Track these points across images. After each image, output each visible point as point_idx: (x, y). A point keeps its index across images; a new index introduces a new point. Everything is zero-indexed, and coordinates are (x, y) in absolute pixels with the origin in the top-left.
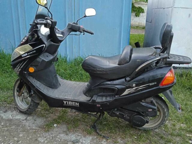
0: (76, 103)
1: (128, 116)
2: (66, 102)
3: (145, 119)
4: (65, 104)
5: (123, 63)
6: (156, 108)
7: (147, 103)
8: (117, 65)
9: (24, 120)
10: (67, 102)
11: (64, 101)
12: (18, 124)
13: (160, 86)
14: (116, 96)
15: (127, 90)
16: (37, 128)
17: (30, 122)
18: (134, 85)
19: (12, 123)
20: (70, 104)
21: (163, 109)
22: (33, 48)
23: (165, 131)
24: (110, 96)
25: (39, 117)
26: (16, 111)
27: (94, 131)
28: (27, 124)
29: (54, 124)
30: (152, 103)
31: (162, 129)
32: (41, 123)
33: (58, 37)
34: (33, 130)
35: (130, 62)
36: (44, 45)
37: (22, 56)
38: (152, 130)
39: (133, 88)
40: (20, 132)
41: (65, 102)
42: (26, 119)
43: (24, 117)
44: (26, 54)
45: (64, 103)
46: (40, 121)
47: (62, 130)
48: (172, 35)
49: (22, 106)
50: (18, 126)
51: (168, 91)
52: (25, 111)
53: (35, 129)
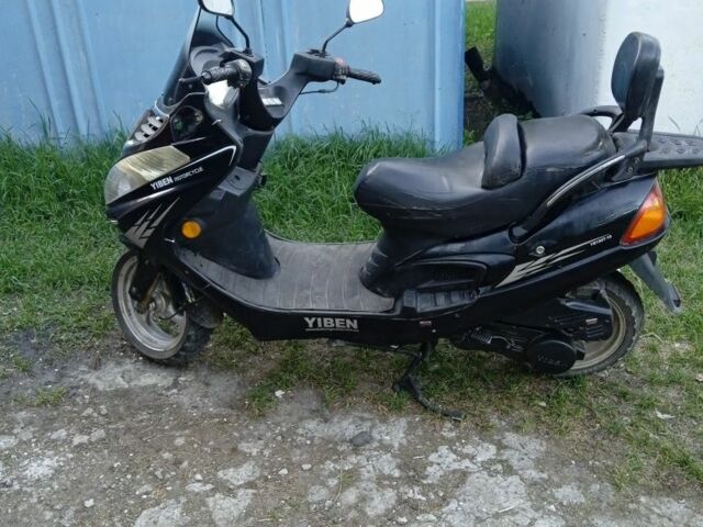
0: (348, 321)
1: (516, 343)
2: (313, 319)
3: (575, 347)
4: (311, 326)
5: (501, 182)
6: (609, 312)
7: (583, 299)
8: (480, 190)
9: (168, 389)
10: (316, 321)
11: (307, 319)
12: (155, 402)
13: (624, 246)
14: (482, 290)
15: (518, 268)
16: (224, 411)
17: (191, 390)
18: (540, 250)
19: (136, 404)
20: (326, 325)
21: (627, 311)
22: (193, 157)
23: (628, 372)
24: (458, 288)
25: (217, 373)
26: (130, 357)
27: (409, 399)
28: (185, 400)
29: (273, 392)
30: (596, 298)
31: (619, 367)
32: (229, 393)
33: (269, 110)
34: (212, 417)
35: (525, 176)
36: (234, 148)
37: (153, 186)
38: (590, 374)
39: (537, 258)
40: (171, 429)
41: (310, 322)
42: (175, 384)
43: (165, 378)
44: (170, 180)
45: (307, 324)
46: (224, 386)
47: (304, 407)
48: (658, 75)
49: (151, 340)
50: (159, 409)
51: (646, 257)
52: (169, 359)
53: (217, 416)
